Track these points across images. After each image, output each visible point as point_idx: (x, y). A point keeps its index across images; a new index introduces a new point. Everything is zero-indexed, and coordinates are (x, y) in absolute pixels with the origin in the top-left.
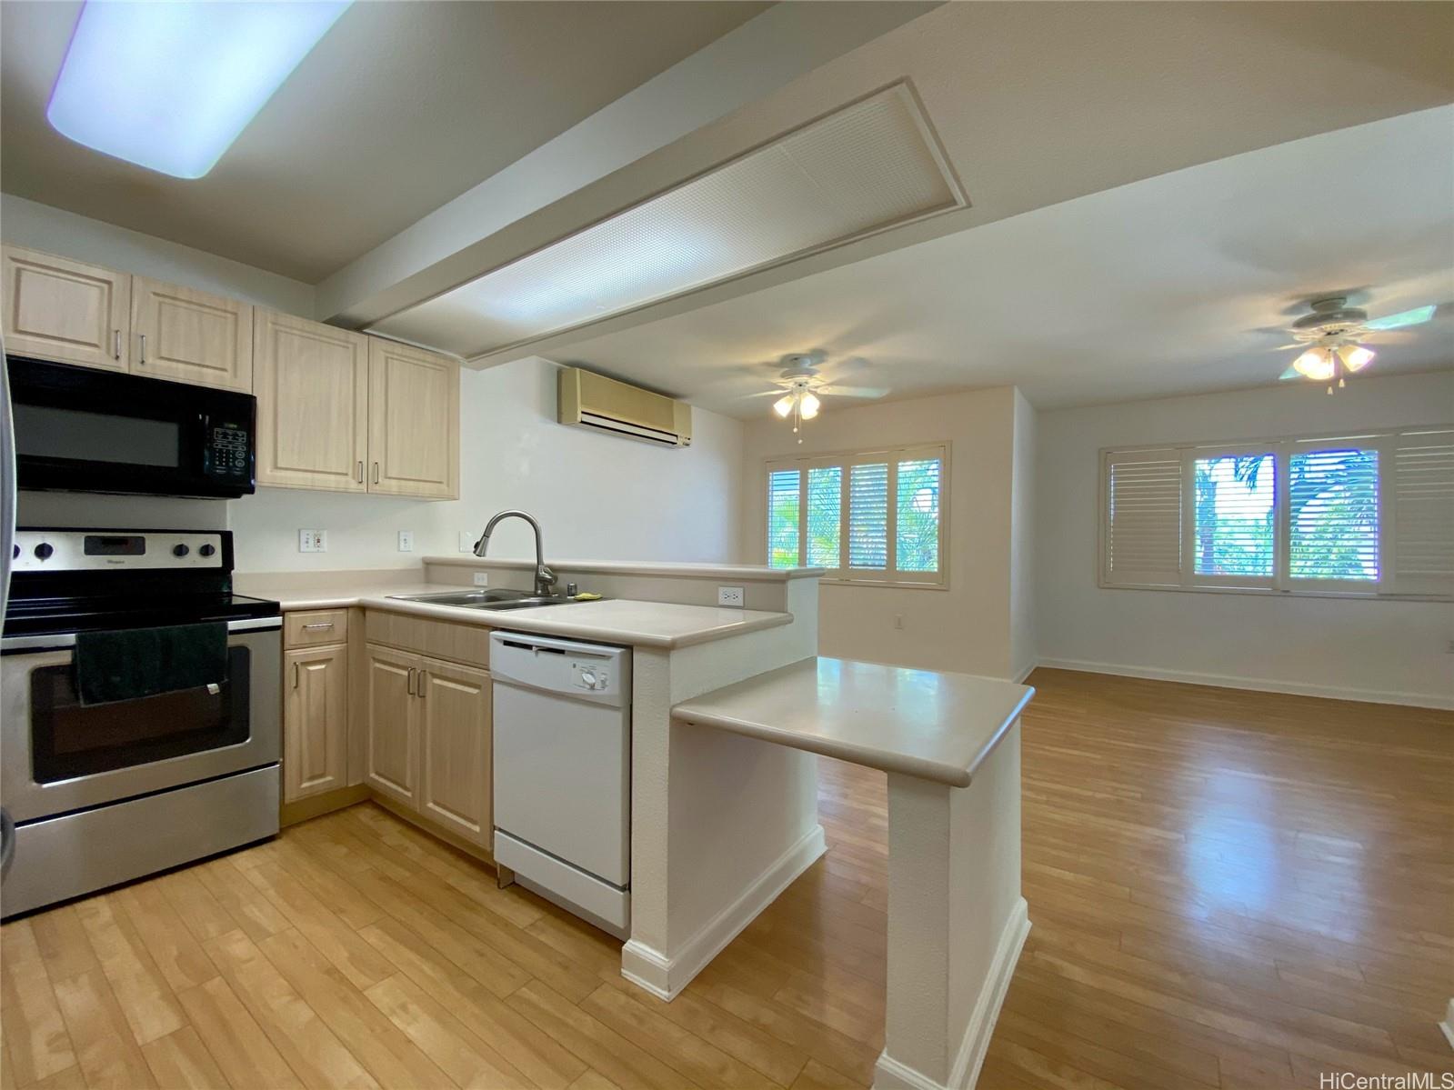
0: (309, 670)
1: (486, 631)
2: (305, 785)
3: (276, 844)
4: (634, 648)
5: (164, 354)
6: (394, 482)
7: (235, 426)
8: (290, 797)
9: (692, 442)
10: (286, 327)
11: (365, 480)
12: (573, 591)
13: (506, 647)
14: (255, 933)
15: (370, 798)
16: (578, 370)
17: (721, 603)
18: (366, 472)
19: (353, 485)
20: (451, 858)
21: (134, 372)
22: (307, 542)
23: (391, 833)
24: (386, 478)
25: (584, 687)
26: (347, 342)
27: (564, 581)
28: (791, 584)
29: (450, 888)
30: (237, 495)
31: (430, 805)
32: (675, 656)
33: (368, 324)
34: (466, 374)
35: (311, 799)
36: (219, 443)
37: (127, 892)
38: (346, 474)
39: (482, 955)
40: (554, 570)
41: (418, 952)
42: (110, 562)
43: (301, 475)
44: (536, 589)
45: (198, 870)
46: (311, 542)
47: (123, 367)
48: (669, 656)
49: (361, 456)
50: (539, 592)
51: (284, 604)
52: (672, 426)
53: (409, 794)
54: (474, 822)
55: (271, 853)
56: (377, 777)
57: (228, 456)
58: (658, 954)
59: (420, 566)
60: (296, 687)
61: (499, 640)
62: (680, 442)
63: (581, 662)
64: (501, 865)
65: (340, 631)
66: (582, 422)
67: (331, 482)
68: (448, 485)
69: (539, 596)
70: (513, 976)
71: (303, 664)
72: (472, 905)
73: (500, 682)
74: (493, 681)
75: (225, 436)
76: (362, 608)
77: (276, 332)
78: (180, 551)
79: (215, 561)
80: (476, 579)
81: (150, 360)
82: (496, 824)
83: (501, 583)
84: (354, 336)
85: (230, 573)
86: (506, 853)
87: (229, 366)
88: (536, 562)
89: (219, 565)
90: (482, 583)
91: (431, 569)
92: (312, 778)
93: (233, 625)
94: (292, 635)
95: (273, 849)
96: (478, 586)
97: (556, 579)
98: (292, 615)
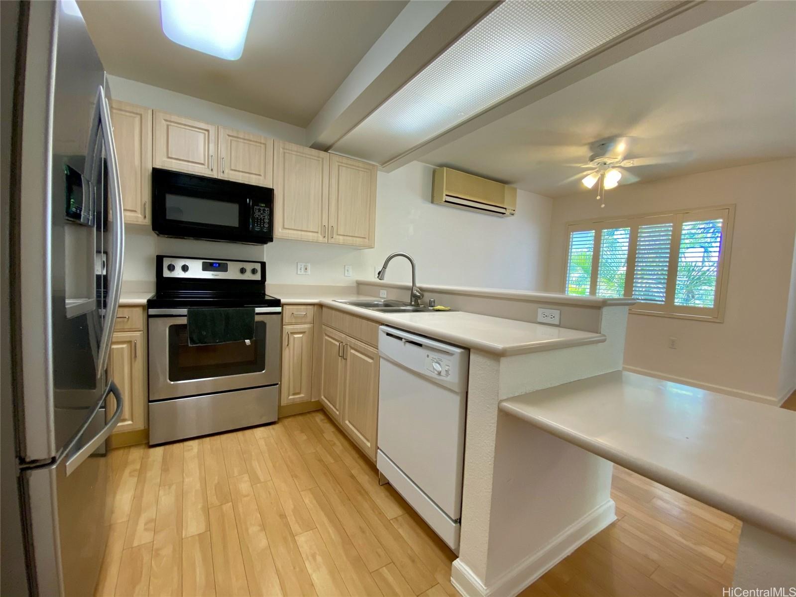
0: (294, 338)
1: (377, 325)
2: (291, 397)
3: (276, 426)
4: (471, 350)
5: (233, 168)
6: (341, 237)
7: (264, 205)
8: (284, 402)
9: (516, 212)
10: (289, 150)
11: (326, 236)
12: (433, 304)
13: (388, 337)
14: (254, 480)
15: (321, 409)
16: (445, 168)
18: (327, 231)
19: (321, 239)
20: (356, 456)
21: (220, 178)
22: (301, 269)
23: (329, 432)
24: (338, 235)
25: (434, 372)
26: (319, 157)
27: (428, 297)
28: (605, 311)
29: (352, 476)
30: (265, 243)
31: (347, 422)
32: (503, 360)
33: (330, 147)
34: (381, 176)
35: (294, 405)
36: (257, 214)
37: (208, 439)
38: (317, 232)
40: (422, 290)
41: (329, 518)
42: (213, 274)
43: (295, 232)
44: (411, 301)
45: (240, 434)
46: (303, 269)
47: (215, 175)
48: (499, 361)
49: (325, 223)
50: (413, 303)
51: (283, 301)
52: (503, 202)
53: (338, 413)
54: (368, 440)
55: (272, 431)
56: (324, 399)
57: (262, 221)
58: (479, 582)
59: (355, 285)
60: (288, 345)
61: (384, 332)
62: (508, 212)
63: (433, 355)
64: (381, 473)
65: (310, 318)
66: (446, 201)
67: (311, 236)
68: (369, 240)
69: (412, 306)
70: (380, 556)
71: (291, 333)
72: (364, 494)
73: (384, 358)
74: (380, 356)
75: (259, 210)
76: (321, 306)
77: (284, 153)
78: (243, 271)
80: (381, 294)
81: (226, 171)
82: (379, 445)
83: (393, 296)
84: (322, 154)
85: (265, 283)
86: (383, 464)
87: (262, 174)
88: (411, 284)
89: (259, 278)
90: (384, 296)
91: (360, 287)
92: (294, 394)
93: (258, 310)
94: (286, 319)
95: (273, 429)
96: (381, 298)
97: (423, 296)
98: (287, 307)
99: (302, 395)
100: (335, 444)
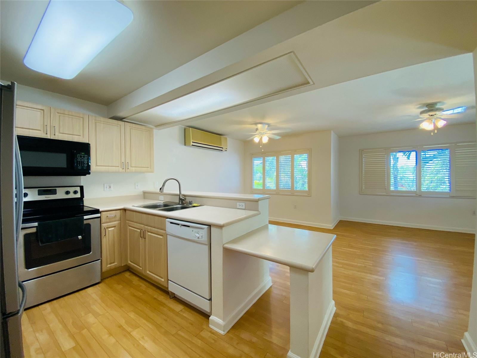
0: (109, 230)
1: (164, 219)
2: (108, 266)
3: (100, 285)
4: (211, 226)
5: (61, 132)
6: (133, 168)
7: (84, 153)
8: (104, 270)
9: (228, 151)
10: (99, 121)
11: (124, 168)
12: (191, 203)
13: (171, 224)
14: (96, 315)
15: (128, 269)
16: (191, 128)
17: (238, 208)
18: (125, 166)
19: (121, 170)
20: (155, 288)
21: (52, 138)
22: (106, 188)
23: (135, 280)
24: (131, 167)
25: (196, 238)
26: (118, 124)
27: (188, 199)
28: (260, 202)
29: (155, 299)
30: (85, 175)
31: (148, 272)
33: (124, 118)
34: (155, 131)
35: (110, 270)
36: (79, 159)
37: (55, 301)
38: (118, 166)
39: (166, 321)
40: (185, 196)
41: (147, 320)
42: (46, 197)
43: (104, 167)
44: (179, 202)
45: (77, 294)
46: (108, 188)
47: (48, 137)
48: (222, 229)
49: (123, 160)
50: (180, 203)
51: (100, 210)
52: (221, 145)
53: (141, 269)
54: (162, 278)
55: (98, 288)
56: (131, 263)
57: (83, 163)
58: (221, 321)
59: (142, 193)
60: (105, 236)
61: (169, 222)
62: (224, 150)
63: (195, 230)
64: (171, 292)
65: (118, 217)
66: (192, 145)
67: (114, 169)
68: (150, 168)
69: (181, 205)
70: (176, 328)
71: (107, 228)
72: (163, 304)
73: (169, 235)
74: (167, 234)
75: (81, 157)
76: (125, 210)
77: (96, 123)
79: (78, 195)
80: (160, 198)
81: (57, 134)
82: (169, 279)
83: (168, 199)
84: (120, 122)
85: (83, 199)
86: (172, 288)
87: (82, 135)
88: (179, 193)
89: (80, 196)
90: (162, 199)
91: (146, 195)
92: (111, 264)
93: (85, 217)
94: (103, 219)
95: (99, 286)
96: (160, 200)
97: (186, 199)
98: (103, 213)
99: (116, 263)
100: (141, 286)
